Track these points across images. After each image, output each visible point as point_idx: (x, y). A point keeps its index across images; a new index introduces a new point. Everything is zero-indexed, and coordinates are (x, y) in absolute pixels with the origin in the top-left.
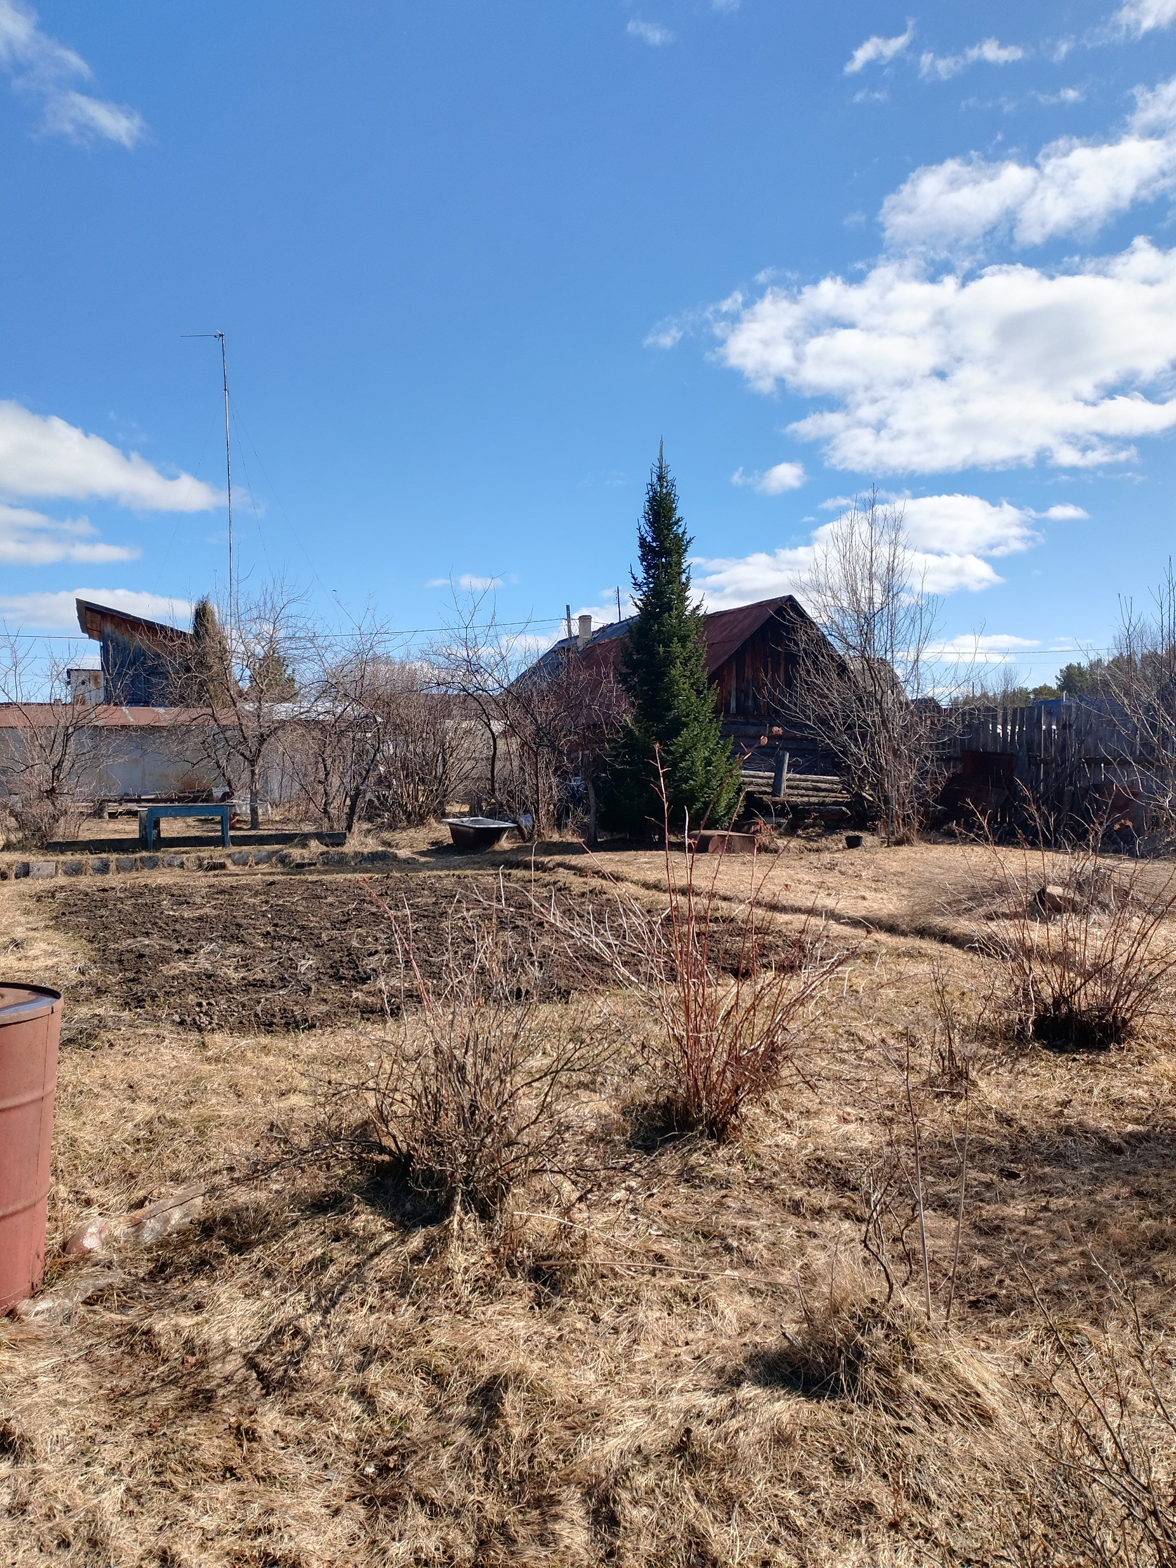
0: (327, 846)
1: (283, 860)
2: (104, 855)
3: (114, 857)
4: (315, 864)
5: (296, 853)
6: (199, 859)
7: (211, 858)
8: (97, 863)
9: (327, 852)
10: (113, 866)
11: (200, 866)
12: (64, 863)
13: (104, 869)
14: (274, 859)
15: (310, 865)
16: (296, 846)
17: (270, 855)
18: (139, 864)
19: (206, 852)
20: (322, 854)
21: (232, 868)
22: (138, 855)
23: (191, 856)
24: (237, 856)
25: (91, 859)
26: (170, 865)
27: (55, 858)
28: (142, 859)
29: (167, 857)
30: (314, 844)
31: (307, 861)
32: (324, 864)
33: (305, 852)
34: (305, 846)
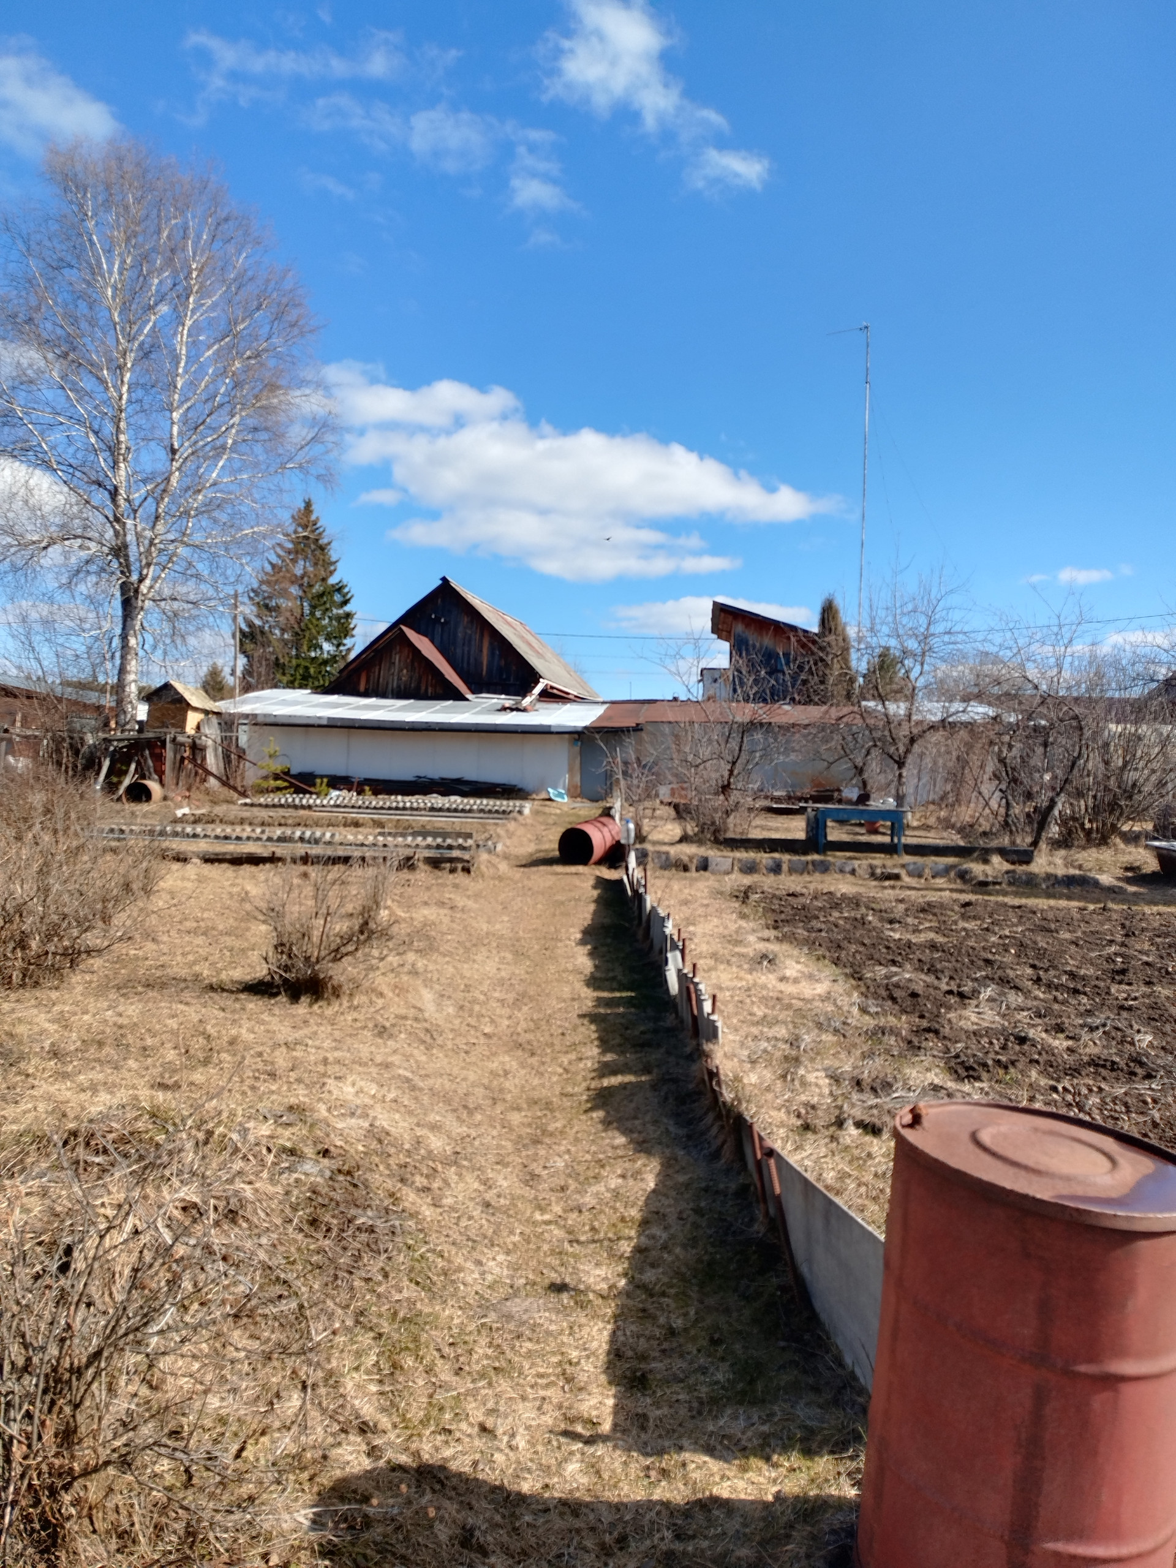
0: (1013, 863)
1: (963, 876)
2: (776, 855)
3: (786, 857)
4: (1000, 884)
5: (977, 869)
6: (871, 867)
7: (884, 866)
8: (770, 863)
9: (1014, 871)
10: (785, 867)
11: (873, 875)
12: (740, 860)
13: (776, 869)
14: (952, 874)
15: (995, 883)
16: (976, 860)
17: (948, 869)
18: (810, 867)
19: (878, 860)
20: (1007, 872)
21: (907, 880)
22: (809, 858)
23: (863, 863)
24: (911, 867)
25: (765, 858)
26: (842, 871)
27: (731, 854)
28: (813, 862)
29: (839, 863)
30: (996, 859)
31: (990, 879)
32: (1010, 884)
33: (988, 868)
34: (986, 861)
